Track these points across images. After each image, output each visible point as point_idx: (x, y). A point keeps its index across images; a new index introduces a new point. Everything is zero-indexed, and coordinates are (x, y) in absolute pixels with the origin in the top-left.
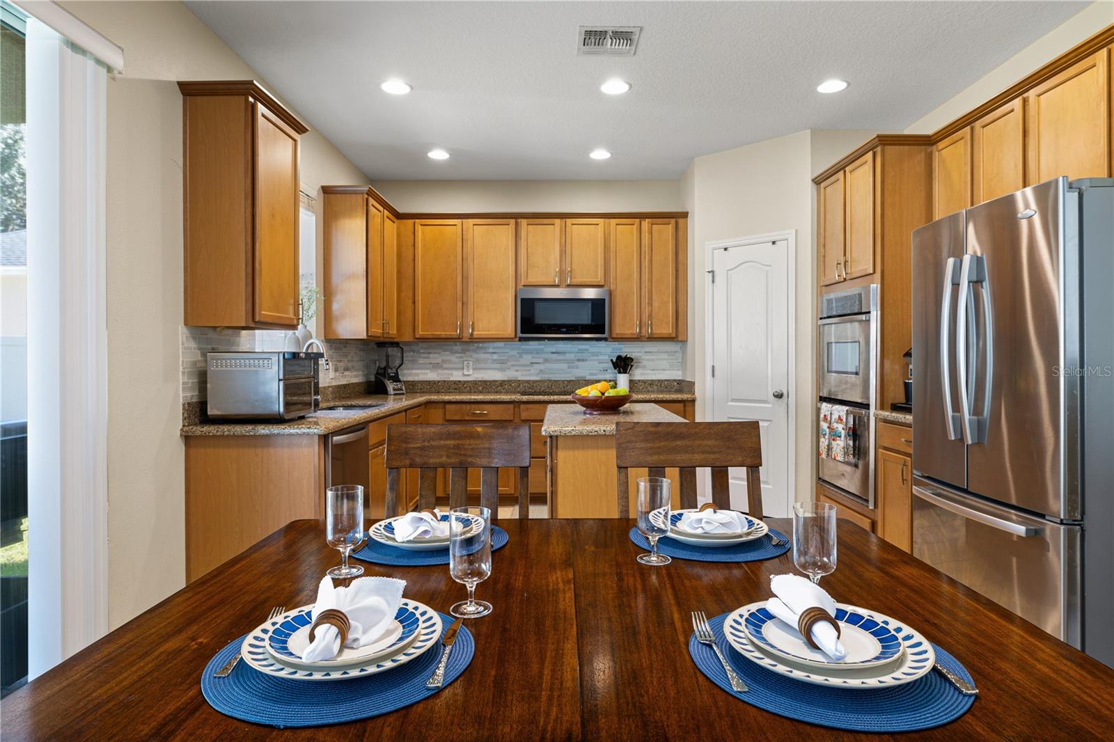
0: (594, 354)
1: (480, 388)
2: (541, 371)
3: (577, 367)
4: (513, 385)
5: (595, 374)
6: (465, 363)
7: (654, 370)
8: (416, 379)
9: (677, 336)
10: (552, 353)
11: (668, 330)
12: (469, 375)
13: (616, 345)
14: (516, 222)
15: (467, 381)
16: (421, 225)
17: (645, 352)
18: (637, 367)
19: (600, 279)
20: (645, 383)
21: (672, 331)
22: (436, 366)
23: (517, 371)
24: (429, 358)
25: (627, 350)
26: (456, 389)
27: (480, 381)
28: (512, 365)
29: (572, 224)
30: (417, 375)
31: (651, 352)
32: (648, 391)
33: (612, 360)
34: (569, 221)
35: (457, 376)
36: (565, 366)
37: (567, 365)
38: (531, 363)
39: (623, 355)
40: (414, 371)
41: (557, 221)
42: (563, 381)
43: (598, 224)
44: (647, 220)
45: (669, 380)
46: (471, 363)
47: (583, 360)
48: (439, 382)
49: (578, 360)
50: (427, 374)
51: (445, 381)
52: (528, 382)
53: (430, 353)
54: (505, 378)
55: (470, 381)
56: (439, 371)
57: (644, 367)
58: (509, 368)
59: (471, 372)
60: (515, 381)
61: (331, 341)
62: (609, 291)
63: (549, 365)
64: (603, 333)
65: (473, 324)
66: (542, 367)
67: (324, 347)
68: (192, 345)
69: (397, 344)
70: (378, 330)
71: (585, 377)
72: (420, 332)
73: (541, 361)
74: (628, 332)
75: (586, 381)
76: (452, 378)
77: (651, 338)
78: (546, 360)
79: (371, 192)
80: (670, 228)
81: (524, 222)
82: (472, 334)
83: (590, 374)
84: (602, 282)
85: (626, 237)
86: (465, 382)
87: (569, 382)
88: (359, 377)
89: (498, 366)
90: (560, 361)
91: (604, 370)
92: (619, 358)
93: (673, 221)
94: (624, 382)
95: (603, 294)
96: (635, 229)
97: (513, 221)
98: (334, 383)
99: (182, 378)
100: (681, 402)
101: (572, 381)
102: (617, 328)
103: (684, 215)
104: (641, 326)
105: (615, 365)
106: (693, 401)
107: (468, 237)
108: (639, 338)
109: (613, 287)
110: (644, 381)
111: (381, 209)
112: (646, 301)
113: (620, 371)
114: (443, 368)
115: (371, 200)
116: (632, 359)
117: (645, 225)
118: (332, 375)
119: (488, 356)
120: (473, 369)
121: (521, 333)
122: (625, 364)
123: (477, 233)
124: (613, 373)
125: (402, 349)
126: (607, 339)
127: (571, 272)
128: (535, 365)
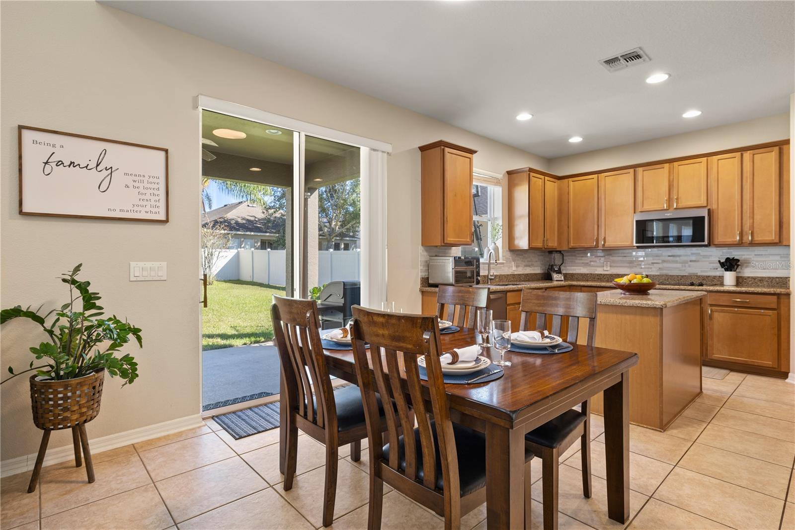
0: (704, 256)
2: (659, 268)
3: (690, 266)
5: (706, 271)
6: (606, 263)
8: (574, 272)
9: (780, 242)
10: (669, 256)
11: (772, 237)
12: (607, 271)
13: (725, 250)
14: (635, 170)
15: (606, 275)
16: (573, 181)
17: (755, 255)
18: (747, 267)
19: (703, 202)
21: (775, 237)
22: (587, 265)
23: (641, 268)
24: (582, 260)
25: (735, 253)
26: (599, 279)
27: (615, 275)
28: (638, 265)
29: (679, 165)
30: (574, 270)
31: (762, 255)
32: (758, 286)
33: (719, 261)
34: (676, 164)
35: (599, 271)
36: (679, 265)
37: (681, 264)
38: (652, 263)
39: (731, 257)
40: (573, 268)
41: (667, 165)
42: (678, 276)
43: (701, 162)
44: (749, 152)
45: (781, 278)
46: (609, 263)
47: (695, 261)
48: (588, 274)
49: (691, 261)
50: (580, 269)
51: (591, 274)
53: (582, 257)
55: (608, 275)
56: (588, 268)
58: (636, 267)
59: (609, 268)
61: (514, 250)
62: (709, 211)
63: (665, 265)
64: (704, 241)
65: (605, 239)
66: (660, 266)
67: (508, 254)
68: (425, 254)
69: (560, 252)
70: (539, 244)
71: (697, 273)
72: (572, 245)
73: (660, 261)
74: (729, 240)
75: (697, 276)
76: (596, 273)
77: (753, 244)
78: (664, 261)
79: (531, 170)
80: (773, 155)
81: (640, 170)
82: (604, 245)
83: (702, 271)
84: (705, 205)
85: (728, 167)
86: (605, 275)
87: (683, 276)
88: (538, 270)
89: (628, 265)
90: (676, 262)
91: (714, 269)
92: (728, 259)
93: (776, 149)
94: (729, 278)
95: (704, 213)
96: (737, 161)
97: (632, 170)
98: (516, 273)
99: (420, 268)
100: (774, 294)
101: (685, 276)
102: (719, 238)
103: (787, 142)
104: (741, 235)
105: (722, 265)
106: (788, 295)
107: (602, 184)
108: (740, 244)
109: (714, 207)
110: (752, 278)
111: (542, 177)
112: (747, 215)
113: (726, 270)
114: (590, 265)
115: (532, 174)
116: (738, 260)
117: (747, 155)
118: (514, 268)
119: (620, 258)
120: (610, 266)
121: (636, 243)
122: (730, 264)
123: (608, 181)
124: (720, 271)
125: (563, 255)
126: (709, 245)
127: (677, 199)
128: (655, 264)
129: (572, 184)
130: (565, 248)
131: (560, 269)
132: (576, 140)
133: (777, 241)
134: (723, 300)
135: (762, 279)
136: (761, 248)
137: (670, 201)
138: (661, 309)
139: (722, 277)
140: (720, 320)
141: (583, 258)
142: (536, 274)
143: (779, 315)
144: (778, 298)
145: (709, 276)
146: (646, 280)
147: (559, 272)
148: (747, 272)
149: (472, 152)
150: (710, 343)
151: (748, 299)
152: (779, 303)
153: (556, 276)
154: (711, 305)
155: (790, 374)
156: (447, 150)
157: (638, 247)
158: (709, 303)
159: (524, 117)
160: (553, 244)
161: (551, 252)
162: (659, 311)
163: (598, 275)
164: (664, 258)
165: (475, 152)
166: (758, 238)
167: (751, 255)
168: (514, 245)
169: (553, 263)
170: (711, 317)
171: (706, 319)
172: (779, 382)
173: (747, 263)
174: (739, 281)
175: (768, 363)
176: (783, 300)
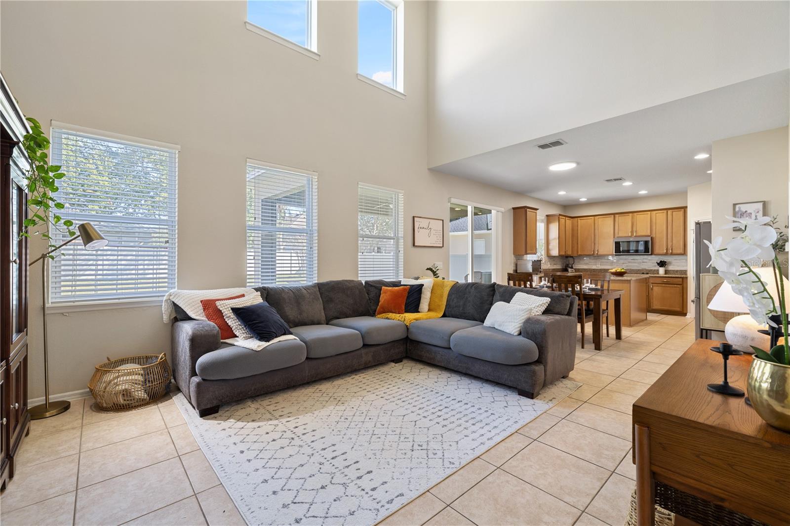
0: (649, 260)
1: (603, 271)
3: (642, 265)
8: (580, 268)
9: (684, 253)
10: (632, 260)
11: (681, 251)
13: (660, 257)
17: (674, 259)
18: (670, 265)
19: (649, 233)
22: (587, 264)
24: (584, 261)
25: (665, 259)
26: (594, 271)
27: (603, 269)
29: (637, 215)
30: (580, 266)
31: (677, 259)
32: (675, 274)
33: (657, 262)
34: (635, 214)
37: (638, 264)
38: (623, 263)
39: (663, 260)
40: (578, 265)
41: (631, 214)
42: (636, 270)
43: (647, 214)
44: (670, 210)
46: (598, 263)
47: (645, 262)
48: (588, 269)
49: (643, 262)
50: (584, 266)
51: (590, 269)
55: (599, 269)
56: (587, 266)
57: (674, 265)
59: (599, 266)
61: (550, 257)
62: (652, 237)
63: (630, 264)
64: (649, 252)
65: (598, 250)
66: (627, 264)
67: (547, 258)
68: (515, 258)
69: (572, 257)
70: (563, 253)
71: (646, 268)
72: (579, 253)
73: (627, 262)
74: (661, 252)
76: (592, 268)
77: (672, 254)
78: (629, 262)
79: (560, 215)
80: (681, 212)
81: (617, 216)
82: (597, 254)
83: (648, 267)
84: (650, 235)
85: (661, 217)
86: (597, 269)
87: (638, 270)
88: (559, 267)
89: (610, 264)
90: (635, 263)
91: (654, 266)
92: (661, 261)
93: (683, 210)
94: (662, 271)
95: (649, 239)
96: (665, 214)
97: (613, 216)
98: (550, 268)
99: (513, 265)
100: (681, 278)
101: (640, 269)
102: (657, 251)
103: (686, 207)
104: (667, 250)
105: (658, 264)
106: (687, 278)
107: (596, 222)
108: (666, 254)
109: (654, 236)
110: (673, 270)
111: (565, 218)
112: (669, 240)
113: (660, 267)
114: (589, 264)
115: (561, 217)
116: (666, 262)
117: (670, 212)
118: (549, 266)
119: (606, 261)
120: (601, 265)
121: (615, 253)
122: (662, 264)
123: (599, 220)
124: (657, 267)
125: (574, 258)
126: (651, 254)
127: (636, 231)
129: (580, 221)
130: (575, 255)
131: (572, 266)
132: (583, 200)
133: (683, 253)
134: (659, 281)
135: (677, 271)
136: (677, 256)
137: (632, 232)
138: (630, 281)
139: (658, 270)
140: (657, 290)
142: (559, 269)
143: (683, 287)
144: (683, 280)
145: (652, 270)
146: (623, 270)
147: (572, 268)
148: (670, 268)
149: (536, 209)
150: (652, 301)
151: (669, 280)
152: (683, 281)
153: (570, 270)
154: (652, 283)
155: (688, 314)
156: (528, 210)
157: (616, 255)
158: (651, 282)
159: (562, 193)
160: (569, 253)
161: (567, 257)
162: (629, 281)
163: (593, 269)
164: (629, 261)
165: (538, 209)
166: (674, 252)
167: (672, 259)
168: (550, 254)
169: (568, 263)
170: (652, 289)
171: (650, 289)
172: (683, 318)
173: (670, 263)
174: (666, 272)
175: (678, 309)
176: (685, 280)
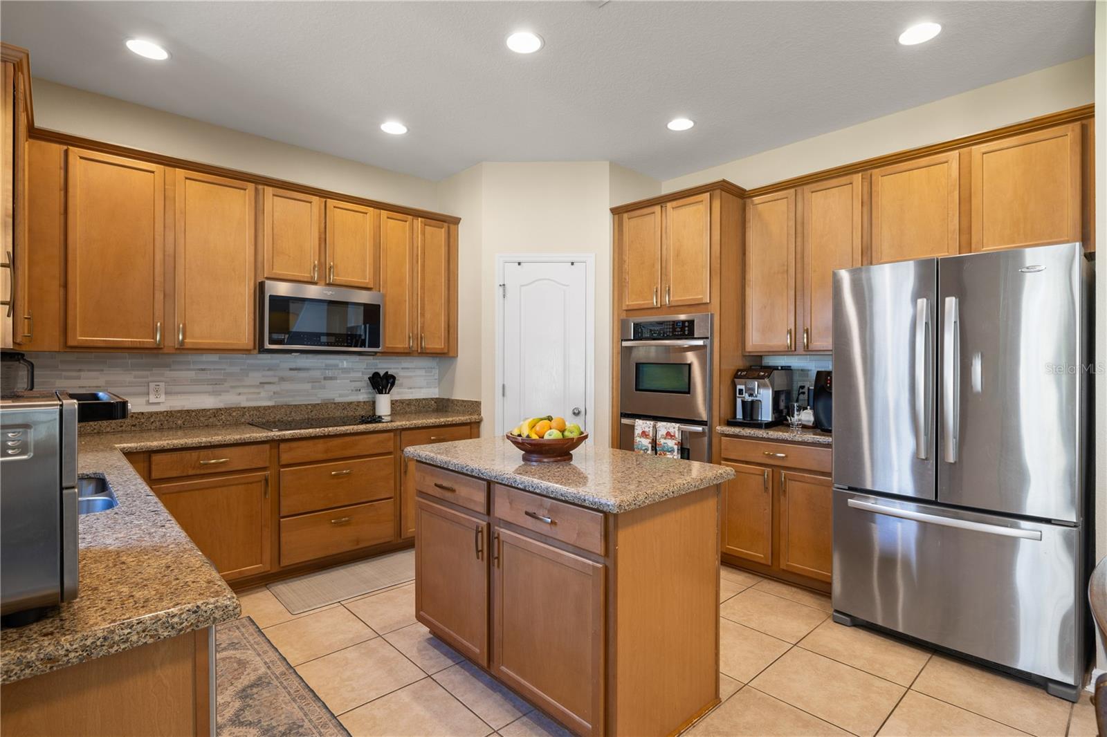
0: (345, 370)
1: (179, 422)
2: (274, 393)
3: (324, 387)
4: (234, 414)
5: (347, 396)
6: (152, 385)
7: (411, 388)
9: (445, 352)
10: (291, 369)
11: (440, 345)
12: (159, 403)
14: (256, 188)
15: (157, 413)
16: (80, 157)
17: (402, 368)
20: (403, 403)
21: (445, 346)
23: (240, 394)
24: (79, 378)
26: (134, 426)
27: (179, 411)
28: (232, 387)
29: (334, 207)
31: (408, 368)
32: (406, 412)
34: (331, 202)
36: (308, 386)
37: (310, 384)
38: (261, 383)
42: (306, 405)
44: (419, 219)
45: (427, 399)
46: (162, 384)
47: (331, 378)
49: (325, 378)
52: (257, 409)
53: (80, 370)
54: (221, 405)
55: (161, 413)
57: (401, 385)
58: (228, 392)
59: (162, 398)
60: (237, 409)
63: (287, 386)
64: (379, 346)
65: (185, 327)
66: (276, 388)
71: (334, 399)
72: (79, 337)
73: (276, 380)
75: (335, 404)
77: (423, 354)
78: (282, 379)
80: (441, 233)
81: (265, 190)
82: (183, 342)
83: (340, 396)
84: (373, 285)
85: (397, 235)
86: (151, 414)
87: (314, 406)
89: (210, 388)
91: (357, 390)
94: (384, 403)
96: (407, 228)
97: (250, 186)
100: (469, 424)
101: (318, 404)
103: (456, 220)
104: (414, 339)
107: (176, 194)
113: (379, 391)
116: (391, 376)
117: (417, 223)
119: (192, 374)
120: (166, 393)
121: (270, 343)
122: (380, 383)
123: (191, 191)
125: (32, 365)
128: (266, 386)
141: (82, 374)
144: (471, 429)
145: (351, 403)
166: (429, 345)
167: (398, 368)
